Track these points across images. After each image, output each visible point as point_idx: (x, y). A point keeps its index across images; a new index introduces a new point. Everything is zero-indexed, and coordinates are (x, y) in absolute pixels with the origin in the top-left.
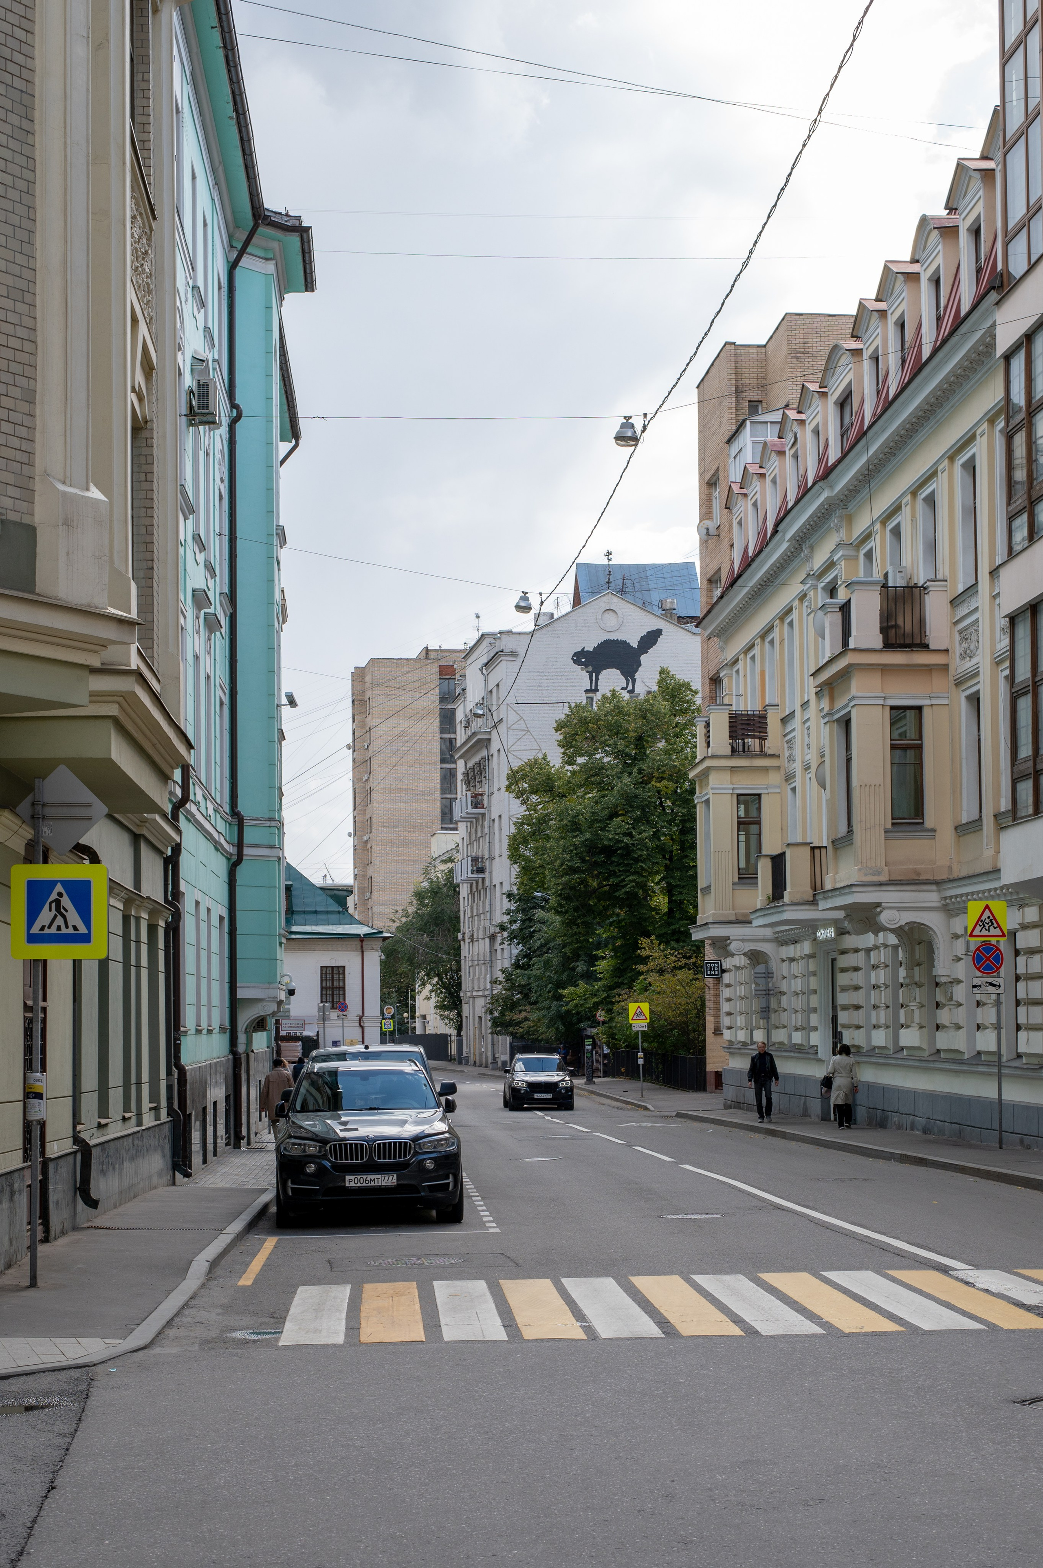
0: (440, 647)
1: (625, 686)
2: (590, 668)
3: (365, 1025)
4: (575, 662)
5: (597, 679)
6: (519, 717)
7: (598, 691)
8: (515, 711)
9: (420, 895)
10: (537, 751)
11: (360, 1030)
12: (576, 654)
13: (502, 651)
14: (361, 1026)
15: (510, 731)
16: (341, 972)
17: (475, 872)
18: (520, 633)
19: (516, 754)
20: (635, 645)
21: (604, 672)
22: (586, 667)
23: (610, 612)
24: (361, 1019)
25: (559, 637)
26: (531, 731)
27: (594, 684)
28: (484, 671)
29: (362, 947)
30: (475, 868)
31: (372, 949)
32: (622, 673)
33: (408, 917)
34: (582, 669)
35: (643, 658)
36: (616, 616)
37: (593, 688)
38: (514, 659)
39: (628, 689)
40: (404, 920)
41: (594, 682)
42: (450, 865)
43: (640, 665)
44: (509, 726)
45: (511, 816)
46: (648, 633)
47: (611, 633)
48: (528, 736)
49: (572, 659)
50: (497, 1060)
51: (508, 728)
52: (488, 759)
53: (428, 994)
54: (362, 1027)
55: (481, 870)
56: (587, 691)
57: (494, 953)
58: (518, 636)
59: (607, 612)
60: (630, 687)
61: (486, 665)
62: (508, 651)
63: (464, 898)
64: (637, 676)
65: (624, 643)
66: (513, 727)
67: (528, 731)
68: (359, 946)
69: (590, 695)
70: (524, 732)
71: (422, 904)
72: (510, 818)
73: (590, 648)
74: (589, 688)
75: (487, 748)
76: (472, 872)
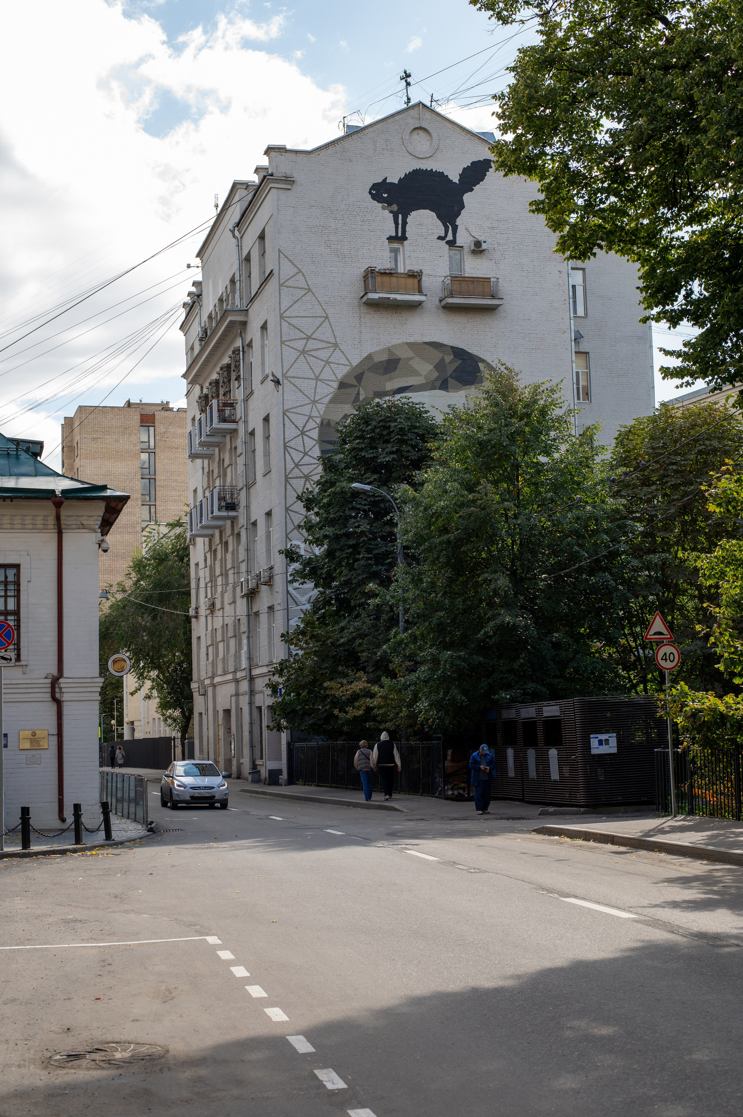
0: (141, 401)
1: (443, 235)
2: (395, 207)
3: (65, 697)
4: (374, 197)
5: (405, 223)
6: (295, 270)
7: (406, 239)
8: (290, 261)
9: (139, 566)
10: (322, 319)
11: (54, 707)
12: (375, 186)
13: (272, 175)
14: (54, 698)
15: (284, 290)
16: (11, 578)
17: (224, 509)
18: (297, 152)
19: (294, 321)
20: (455, 179)
21: (414, 213)
22: (390, 204)
23: (421, 132)
24: (55, 682)
25: (351, 161)
26: (314, 290)
27: (400, 229)
28: (237, 233)
29: (58, 518)
30: (223, 504)
31: (83, 526)
32: (439, 217)
33: (124, 591)
34: (383, 208)
35: (467, 197)
36: (428, 138)
37: (400, 234)
38: (289, 187)
39: (447, 239)
40: (119, 596)
41: (400, 226)
42: (178, 530)
43: (463, 207)
44: (282, 282)
45: (287, 410)
46: (473, 163)
47: (423, 161)
48: (309, 297)
49: (370, 193)
50: (259, 768)
51: (281, 285)
52: (243, 351)
53: (147, 692)
54: (59, 703)
55: (232, 507)
56: (390, 239)
57: (252, 618)
58: (293, 156)
59: (416, 132)
60: (450, 237)
61: (238, 224)
62: (280, 175)
63: (197, 565)
64: (459, 221)
65: (441, 176)
66: (289, 283)
67: (309, 290)
68: (51, 521)
69: (395, 245)
70: (304, 292)
71: (142, 577)
72: (284, 414)
73: (394, 179)
74: (394, 234)
75: (241, 336)
76: (220, 508)
